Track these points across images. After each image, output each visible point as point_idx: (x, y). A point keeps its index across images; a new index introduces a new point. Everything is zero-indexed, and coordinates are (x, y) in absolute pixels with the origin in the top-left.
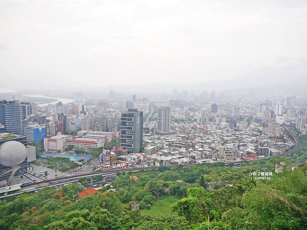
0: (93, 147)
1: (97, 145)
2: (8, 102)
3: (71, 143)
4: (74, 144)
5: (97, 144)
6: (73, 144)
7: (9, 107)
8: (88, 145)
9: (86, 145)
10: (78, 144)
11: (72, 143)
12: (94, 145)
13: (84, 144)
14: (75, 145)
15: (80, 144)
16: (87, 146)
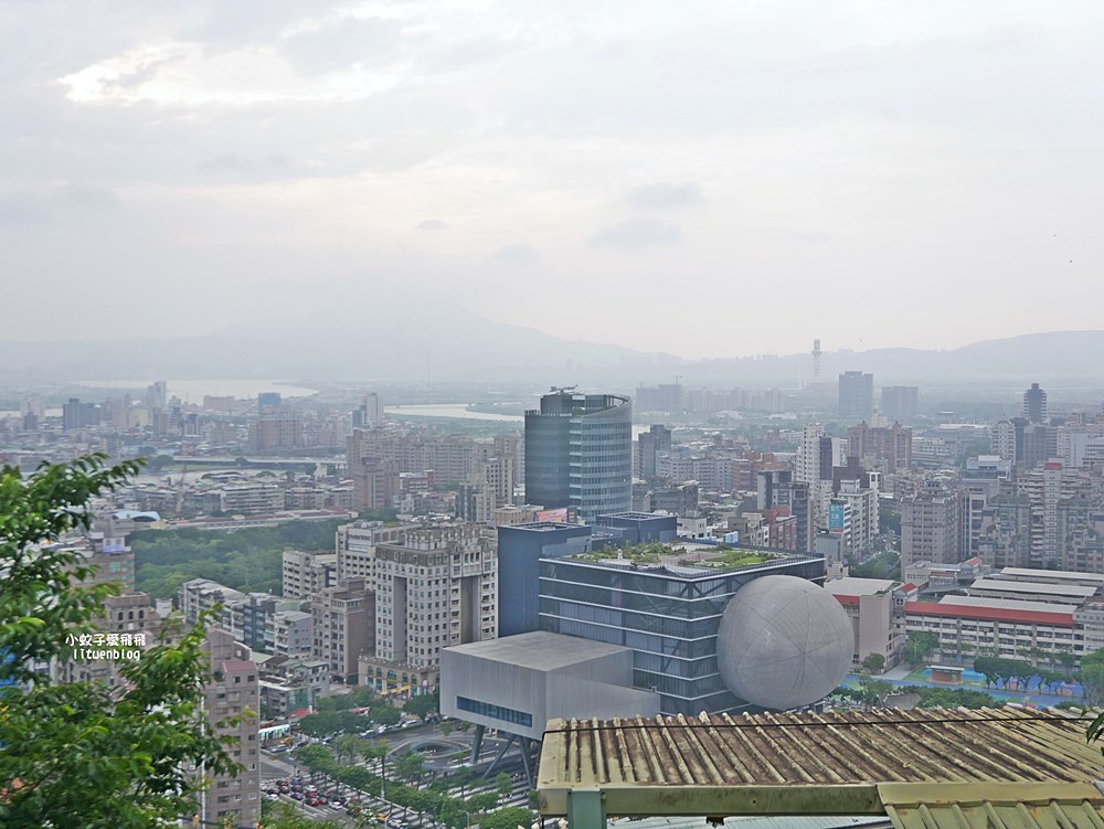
0: (1057, 645)
1: (1079, 637)
2: (581, 403)
3: (919, 623)
4: (937, 625)
5: (1080, 627)
6: (934, 630)
7: (589, 427)
8: (1022, 632)
9: (1011, 632)
10: (965, 627)
11: (927, 624)
12: (1059, 635)
13: (1001, 630)
14: (946, 636)
15: (974, 628)
16: (1020, 642)
